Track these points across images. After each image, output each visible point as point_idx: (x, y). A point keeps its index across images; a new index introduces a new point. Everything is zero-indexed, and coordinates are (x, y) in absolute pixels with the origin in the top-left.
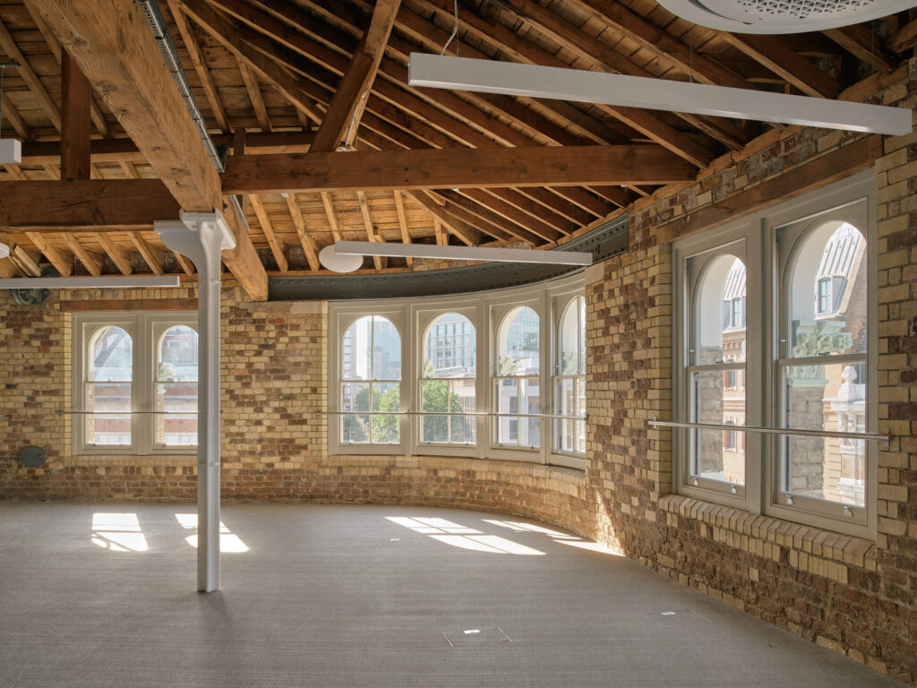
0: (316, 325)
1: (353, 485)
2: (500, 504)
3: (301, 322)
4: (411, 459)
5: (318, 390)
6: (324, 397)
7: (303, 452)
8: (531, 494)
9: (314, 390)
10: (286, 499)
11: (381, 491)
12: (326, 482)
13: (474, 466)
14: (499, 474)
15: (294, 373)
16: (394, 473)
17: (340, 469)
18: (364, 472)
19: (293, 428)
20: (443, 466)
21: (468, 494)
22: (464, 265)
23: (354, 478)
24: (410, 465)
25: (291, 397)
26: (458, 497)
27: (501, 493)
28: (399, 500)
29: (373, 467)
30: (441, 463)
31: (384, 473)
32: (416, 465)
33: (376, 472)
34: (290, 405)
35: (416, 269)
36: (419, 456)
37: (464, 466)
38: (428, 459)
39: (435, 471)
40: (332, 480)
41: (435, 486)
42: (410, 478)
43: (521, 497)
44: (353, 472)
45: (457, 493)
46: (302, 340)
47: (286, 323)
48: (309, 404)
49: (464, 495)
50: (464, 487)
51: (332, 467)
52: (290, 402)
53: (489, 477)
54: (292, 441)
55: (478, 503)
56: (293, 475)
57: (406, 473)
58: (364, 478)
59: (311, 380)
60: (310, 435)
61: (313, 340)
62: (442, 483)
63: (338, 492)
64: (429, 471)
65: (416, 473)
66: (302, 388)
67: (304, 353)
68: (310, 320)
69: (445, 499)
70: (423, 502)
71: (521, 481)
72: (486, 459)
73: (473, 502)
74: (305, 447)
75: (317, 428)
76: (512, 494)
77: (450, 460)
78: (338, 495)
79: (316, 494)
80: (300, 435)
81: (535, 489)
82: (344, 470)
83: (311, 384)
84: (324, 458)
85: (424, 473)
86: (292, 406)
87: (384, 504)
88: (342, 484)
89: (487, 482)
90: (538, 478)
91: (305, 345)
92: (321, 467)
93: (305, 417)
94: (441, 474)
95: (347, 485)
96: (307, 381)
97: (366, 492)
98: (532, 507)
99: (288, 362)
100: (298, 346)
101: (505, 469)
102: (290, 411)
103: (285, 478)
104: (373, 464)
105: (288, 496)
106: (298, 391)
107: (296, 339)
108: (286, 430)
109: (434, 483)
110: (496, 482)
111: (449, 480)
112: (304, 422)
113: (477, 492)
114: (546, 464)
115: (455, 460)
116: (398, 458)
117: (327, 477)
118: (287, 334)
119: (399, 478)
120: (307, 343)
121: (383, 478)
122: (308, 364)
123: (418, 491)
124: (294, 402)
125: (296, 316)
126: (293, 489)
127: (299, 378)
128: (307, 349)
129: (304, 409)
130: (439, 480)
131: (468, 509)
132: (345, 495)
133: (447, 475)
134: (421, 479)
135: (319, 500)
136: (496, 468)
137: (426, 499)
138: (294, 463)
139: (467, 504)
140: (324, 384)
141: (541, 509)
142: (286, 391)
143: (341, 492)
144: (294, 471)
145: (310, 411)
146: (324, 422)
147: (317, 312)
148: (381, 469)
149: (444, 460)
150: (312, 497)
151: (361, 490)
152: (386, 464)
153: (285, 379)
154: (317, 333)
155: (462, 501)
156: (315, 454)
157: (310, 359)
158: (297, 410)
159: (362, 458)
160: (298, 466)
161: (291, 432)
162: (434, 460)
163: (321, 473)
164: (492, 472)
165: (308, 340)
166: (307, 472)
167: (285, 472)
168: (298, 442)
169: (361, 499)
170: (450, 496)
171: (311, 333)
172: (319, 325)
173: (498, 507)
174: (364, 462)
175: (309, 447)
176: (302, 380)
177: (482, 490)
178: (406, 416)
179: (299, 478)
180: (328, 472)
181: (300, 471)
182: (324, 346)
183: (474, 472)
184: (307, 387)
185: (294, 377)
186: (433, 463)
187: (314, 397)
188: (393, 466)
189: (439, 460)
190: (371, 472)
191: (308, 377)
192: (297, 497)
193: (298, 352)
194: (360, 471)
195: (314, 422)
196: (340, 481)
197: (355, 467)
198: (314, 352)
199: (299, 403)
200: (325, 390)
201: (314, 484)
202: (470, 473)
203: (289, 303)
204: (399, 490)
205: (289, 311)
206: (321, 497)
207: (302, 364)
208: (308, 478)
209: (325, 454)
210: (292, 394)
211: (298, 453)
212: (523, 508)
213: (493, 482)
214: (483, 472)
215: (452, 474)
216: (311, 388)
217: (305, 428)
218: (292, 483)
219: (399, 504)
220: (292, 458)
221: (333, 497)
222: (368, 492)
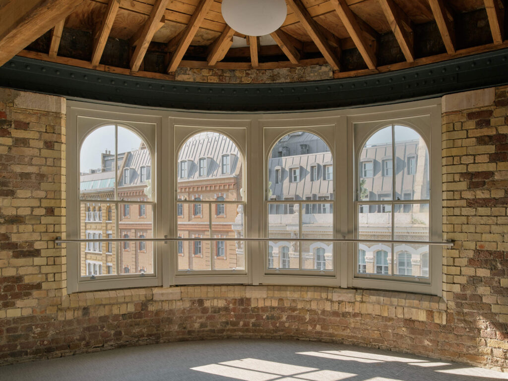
0: (53, 127)
1: (103, 327)
2: (283, 330)
3: (33, 119)
4: (170, 290)
5: (56, 212)
6: (64, 220)
7: (35, 293)
8: (328, 318)
9: (50, 211)
10: (10, 359)
11: (136, 330)
12: (67, 328)
13: (249, 294)
14: (281, 300)
15: (21, 188)
16: (152, 308)
17: (86, 310)
18: (116, 311)
19: (21, 261)
20: (210, 295)
21: (241, 323)
22: (238, 81)
23: (104, 319)
24: (170, 297)
25: (16, 220)
26: (229, 327)
27: (284, 319)
28: (158, 338)
29: (127, 303)
30: (207, 292)
31: (140, 309)
32: (178, 297)
33: (131, 308)
34: (15, 230)
35: (180, 78)
36: (177, 286)
37: (237, 294)
38: (190, 289)
39: (201, 302)
40: (75, 325)
41: (200, 318)
42: (171, 312)
43: (313, 322)
44: (102, 312)
45: (227, 323)
46: (32, 143)
47: (8, 118)
48: (44, 230)
49: (235, 324)
50: (235, 316)
51: (75, 309)
52: (15, 228)
53: (268, 304)
54: (18, 279)
55: (255, 331)
56: (20, 326)
57: (166, 307)
58: (116, 317)
59: (46, 198)
60: (45, 270)
61: (49, 145)
62: (209, 314)
63: (84, 339)
64: (193, 302)
65: (180, 305)
66: (32, 208)
67: (34, 161)
68: (43, 118)
69: (213, 331)
70: (187, 336)
71: (314, 306)
72: (261, 285)
73: (248, 330)
74: (38, 286)
75: (54, 261)
76: (301, 319)
77: (217, 289)
78: (83, 343)
79: (54, 345)
80: (30, 270)
81: (335, 314)
82: (91, 310)
83: (45, 203)
84: (64, 298)
85: (187, 305)
86: (18, 232)
87: (140, 345)
88: (88, 329)
89: (264, 309)
90: (340, 302)
91: (37, 151)
92: (61, 310)
93: (37, 246)
94: (207, 304)
95: (95, 328)
96: (40, 199)
97: (118, 334)
98: (331, 331)
99: (12, 172)
100: (28, 151)
101: (289, 294)
102: (14, 239)
103: (8, 330)
104: (127, 300)
105: (13, 355)
106: (27, 212)
107: (25, 142)
108: (9, 265)
109: (200, 314)
110: (278, 308)
111: (217, 310)
112: (36, 253)
113: (253, 320)
114: (348, 288)
115: (224, 289)
116: (155, 291)
117: (70, 323)
118: (9, 133)
119: (157, 313)
120: (40, 149)
121: (137, 315)
122: (41, 176)
123: (180, 325)
124: (22, 228)
125: (24, 111)
126: (21, 344)
127: (29, 195)
128: (40, 156)
129: (36, 236)
130: (205, 310)
131: (242, 339)
132: (93, 341)
133: (215, 304)
134: (183, 311)
135: (58, 353)
136: (277, 294)
137: (190, 332)
138: (21, 309)
139: (240, 333)
140: (64, 204)
141: (348, 332)
142: (11, 212)
143: (87, 339)
144: (22, 319)
145: (45, 238)
146: (64, 252)
147: (54, 110)
148: (136, 305)
149: (210, 289)
150: (49, 350)
151: (113, 332)
152: (143, 298)
153: (7, 195)
154: (54, 138)
155: (235, 330)
156: (52, 294)
157: (44, 170)
158: (25, 237)
159: (112, 294)
160: (27, 312)
161: (17, 268)
162: (198, 289)
163: (61, 318)
164: (272, 298)
165: (41, 144)
166: (42, 319)
167: (8, 322)
168: (27, 280)
169: (112, 343)
170: (219, 326)
171: (47, 137)
172: (56, 128)
173: (281, 333)
174: (117, 298)
175: (44, 286)
176: (33, 198)
177: (259, 317)
178: (163, 242)
179: (29, 328)
180: (69, 315)
181: (31, 318)
182: (63, 155)
183: (249, 300)
184: (40, 207)
185: (20, 193)
186: (198, 293)
187: (50, 219)
188: (151, 300)
189: (204, 289)
190: (123, 310)
191: (42, 194)
192: (26, 354)
193: (26, 159)
194: (111, 310)
195: (51, 252)
196: (85, 326)
197: (104, 305)
198: (50, 162)
199: (30, 228)
200: (64, 211)
201: (51, 333)
202: (243, 301)
203: (13, 91)
204: (158, 327)
205: (13, 102)
206: (61, 348)
207: (33, 177)
208: (42, 327)
209: (65, 292)
210: (17, 216)
211: (28, 295)
212: (317, 333)
213: (273, 308)
214: (259, 298)
215: (221, 304)
216: (45, 208)
217: (37, 261)
218: (19, 336)
219: (157, 343)
220: (19, 303)
221: (77, 346)
222: (120, 332)
